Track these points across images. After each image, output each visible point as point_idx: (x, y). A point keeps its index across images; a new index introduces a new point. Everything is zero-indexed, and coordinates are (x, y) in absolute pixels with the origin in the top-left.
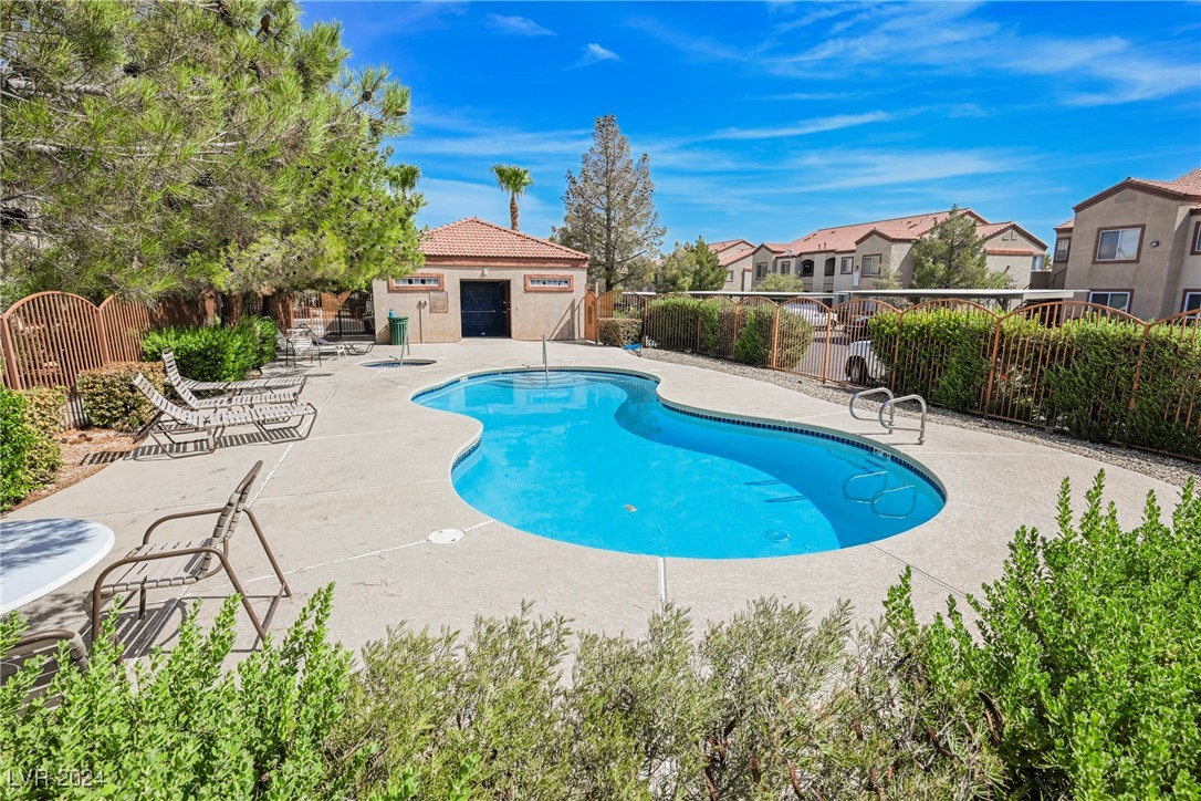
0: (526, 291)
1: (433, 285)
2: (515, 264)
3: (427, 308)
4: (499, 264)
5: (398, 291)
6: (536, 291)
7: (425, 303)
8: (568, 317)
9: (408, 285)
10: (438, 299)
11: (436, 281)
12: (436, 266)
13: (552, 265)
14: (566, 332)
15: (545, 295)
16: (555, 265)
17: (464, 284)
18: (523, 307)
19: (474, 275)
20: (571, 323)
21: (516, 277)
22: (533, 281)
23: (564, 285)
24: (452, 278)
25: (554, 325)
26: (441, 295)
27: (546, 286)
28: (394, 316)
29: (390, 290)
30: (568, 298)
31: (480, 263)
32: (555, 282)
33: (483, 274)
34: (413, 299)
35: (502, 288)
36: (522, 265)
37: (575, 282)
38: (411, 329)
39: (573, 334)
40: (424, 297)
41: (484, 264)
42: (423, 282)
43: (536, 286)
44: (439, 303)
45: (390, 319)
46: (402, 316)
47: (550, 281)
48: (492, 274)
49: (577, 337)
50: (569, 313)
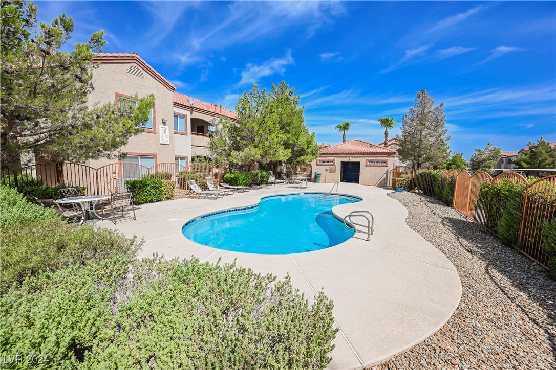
0: (366, 166)
1: (331, 163)
2: (362, 156)
3: (329, 171)
4: (356, 155)
5: (320, 165)
6: (370, 166)
7: (328, 169)
8: (385, 176)
9: (323, 163)
10: (332, 168)
11: (332, 162)
12: (333, 157)
13: (378, 155)
14: (383, 183)
15: (374, 168)
16: (380, 156)
17: (342, 162)
18: (364, 172)
19: (346, 160)
20: (386, 179)
21: (363, 160)
22: (369, 162)
23: (383, 164)
24: (338, 161)
25: (378, 180)
26: (334, 167)
27: (375, 164)
28: (317, 173)
29: (317, 165)
30: (386, 169)
31: (348, 155)
32: (379, 162)
33: (349, 159)
34: (324, 168)
35: (358, 164)
36: (365, 156)
37: (389, 162)
38: (322, 178)
39: (387, 184)
40: (328, 167)
41: (350, 156)
42: (328, 162)
43: (371, 164)
44: (333, 169)
45: (315, 174)
46: (320, 173)
47: (377, 162)
48: (353, 159)
49: (388, 185)
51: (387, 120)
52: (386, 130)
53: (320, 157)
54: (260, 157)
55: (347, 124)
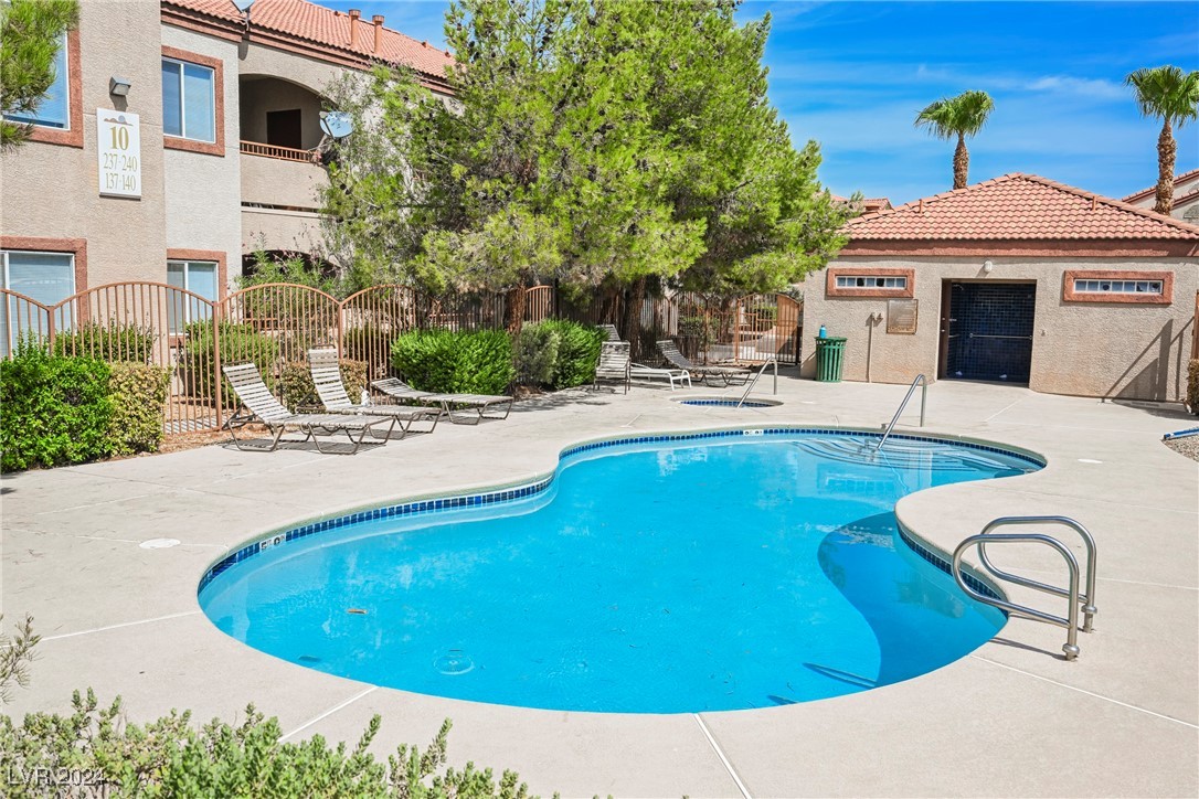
0: (1065, 302)
1: (895, 288)
2: (1046, 252)
3: (883, 324)
4: (1014, 252)
5: (840, 296)
6: (1085, 303)
7: (880, 318)
8: (1154, 354)
9: (856, 287)
10: (901, 311)
11: (901, 282)
12: (903, 258)
13: (1124, 252)
14: (1145, 384)
15: (1104, 310)
16: (1132, 253)
17: (946, 283)
18: (1053, 331)
19: (967, 271)
20: (1159, 368)
21: (1047, 276)
22: (1081, 284)
23: (1148, 293)
24: (928, 279)
25: (1121, 369)
26: (907, 305)
27: (1110, 292)
28: (828, 335)
29: (829, 296)
30: (1157, 317)
31: (980, 252)
32: (1129, 285)
33: (984, 271)
34: (862, 310)
35: (1024, 293)
36: (1060, 253)
37: (1175, 287)
38: (851, 357)
39: (1164, 390)
40: (879, 309)
41: (987, 252)
42: (880, 283)
43: (1087, 294)
44: (903, 319)
45: (818, 339)
46: (842, 336)
47: (1117, 285)
48: (999, 271)
49: (1170, 396)
50: (1157, 347)
51: (1170, 81)
52: (1166, 130)
53: (841, 258)
54: (558, 259)
55: (976, 103)
